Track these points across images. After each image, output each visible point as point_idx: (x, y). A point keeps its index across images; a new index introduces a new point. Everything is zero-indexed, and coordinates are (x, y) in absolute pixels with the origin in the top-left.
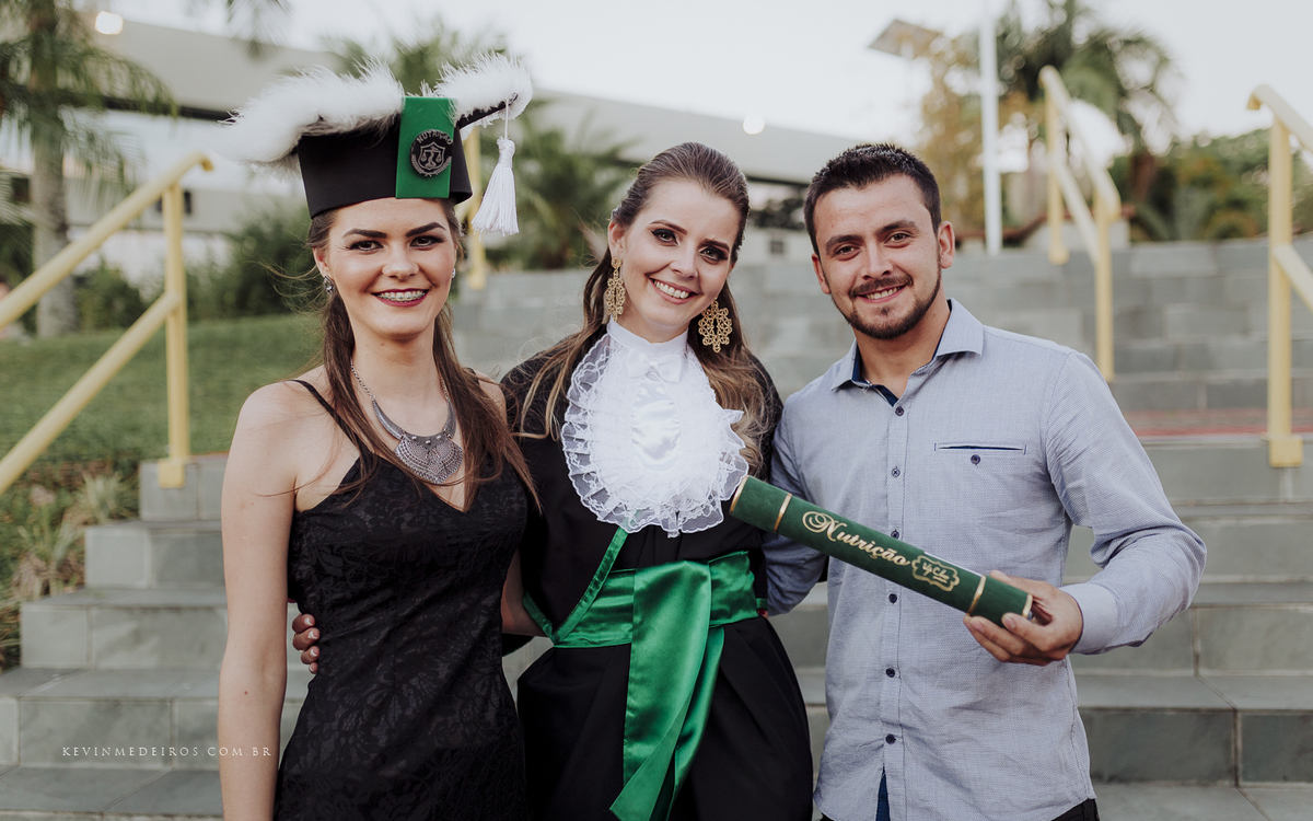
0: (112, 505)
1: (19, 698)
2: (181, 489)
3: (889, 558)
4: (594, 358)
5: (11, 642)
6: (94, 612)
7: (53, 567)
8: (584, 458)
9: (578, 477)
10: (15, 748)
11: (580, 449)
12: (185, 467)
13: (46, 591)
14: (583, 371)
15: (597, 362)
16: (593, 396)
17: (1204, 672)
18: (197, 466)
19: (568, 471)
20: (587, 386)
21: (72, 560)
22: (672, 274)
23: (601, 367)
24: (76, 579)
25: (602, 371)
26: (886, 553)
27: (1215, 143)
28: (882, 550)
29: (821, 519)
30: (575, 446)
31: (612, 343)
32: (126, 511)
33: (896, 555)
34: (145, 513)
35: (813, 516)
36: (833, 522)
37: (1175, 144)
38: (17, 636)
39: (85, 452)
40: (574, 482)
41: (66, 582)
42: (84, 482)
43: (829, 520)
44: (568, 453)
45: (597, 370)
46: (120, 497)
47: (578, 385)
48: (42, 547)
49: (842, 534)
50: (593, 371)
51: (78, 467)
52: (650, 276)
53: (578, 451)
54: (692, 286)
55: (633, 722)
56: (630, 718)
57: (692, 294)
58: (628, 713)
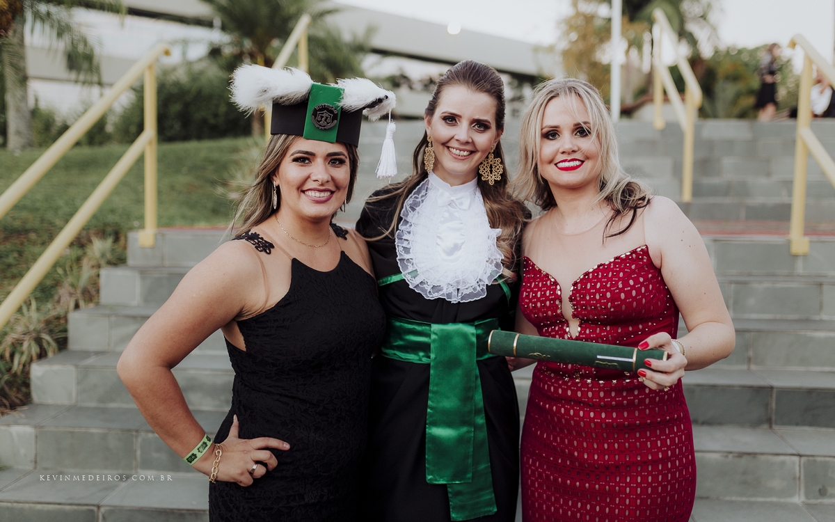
0: (109, 257)
1: (76, 366)
2: (153, 248)
4: (418, 192)
5: (63, 335)
6: (113, 319)
7: (79, 292)
8: (407, 250)
9: (402, 260)
10: (74, 395)
11: (405, 244)
12: (156, 236)
13: (77, 306)
14: (412, 200)
15: (420, 195)
16: (416, 215)
17: (753, 367)
18: (163, 235)
19: (397, 256)
20: (413, 209)
21: (92, 289)
22: (456, 142)
23: (423, 198)
24: (95, 300)
25: (423, 201)
30: (403, 243)
31: (430, 184)
32: (119, 260)
34: (130, 262)
37: (716, 52)
38: (65, 331)
40: (399, 262)
41: (89, 301)
42: (92, 242)
44: (398, 246)
45: (419, 200)
46: (112, 251)
47: (408, 208)
48: (70, 279)
50: (418, 200)
51: (84, 233)
52: (445, 144)
53: (404, 245)
54: (469, 147)
55: (432, 416)
56: (430, 413)
57: (472, 152)
58: (429, 410)
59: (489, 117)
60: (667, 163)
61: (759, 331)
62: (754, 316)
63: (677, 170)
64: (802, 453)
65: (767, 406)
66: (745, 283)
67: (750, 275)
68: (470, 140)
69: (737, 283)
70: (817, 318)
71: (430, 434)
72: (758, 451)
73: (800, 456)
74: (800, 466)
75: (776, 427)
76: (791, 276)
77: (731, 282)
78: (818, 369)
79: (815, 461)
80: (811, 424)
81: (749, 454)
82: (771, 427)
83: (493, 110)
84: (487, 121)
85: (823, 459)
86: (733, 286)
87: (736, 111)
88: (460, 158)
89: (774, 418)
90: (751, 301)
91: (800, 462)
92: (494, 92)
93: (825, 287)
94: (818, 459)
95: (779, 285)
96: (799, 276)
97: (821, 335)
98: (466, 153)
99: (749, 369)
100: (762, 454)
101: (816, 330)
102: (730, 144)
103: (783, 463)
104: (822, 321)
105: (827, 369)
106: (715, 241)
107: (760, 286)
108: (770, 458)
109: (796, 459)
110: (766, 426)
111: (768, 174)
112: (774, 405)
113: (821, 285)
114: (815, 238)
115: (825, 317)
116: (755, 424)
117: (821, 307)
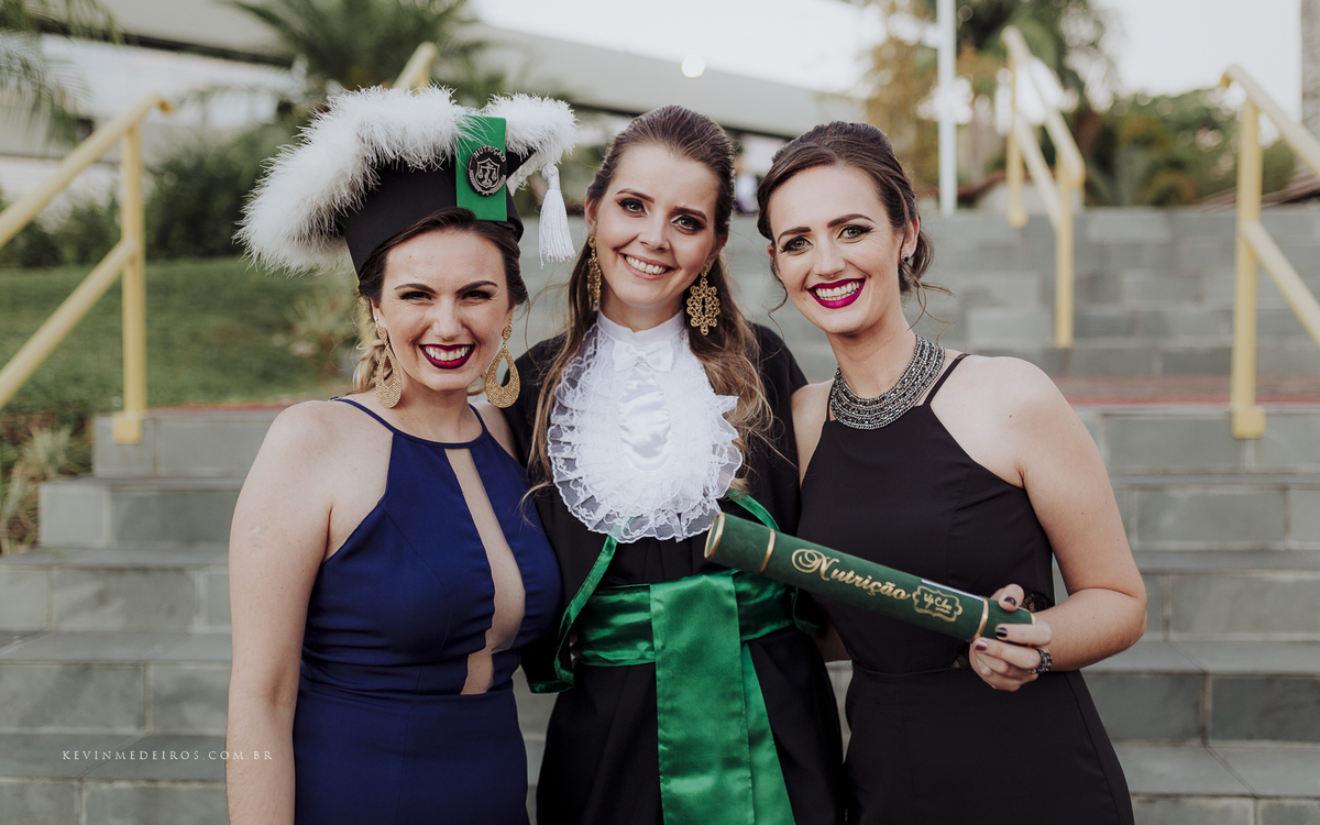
0: (62, 460)
2: (139, 444)
3: (888, 593)
6: (55, 572)
7: (4, 525)
8: (570, 463)
9: (565, 483)
11: (568, 453)
12: (143, 423)
14: (571, 366)
15: (586, 356)
16: (579, 394)
17: (1173, 636)
18: (155, 421)
19: (554, 478)
20: (574, 384)
21: (23, 517)
22: (641, 246)
23: (589, 362)
24: (29, 538)
25: (589, 366)
26: (885, 588)
27: (1155, 101)
28: (880, 585)
29: (812, 558)
30: (562, 451)
31: (599, 333)
32: (78, 466)
33: (895, 589)
34: (99, 469)
35: (802, 554)
36: (824, 559)
37: (1116, 101)
39: (27, 403)
40: (560, 489)
41: (21, 540)
42: (31, 435)
43: (820, 557)
44: (554, 458)
45: (584, 365)
46: (69, 452)
49: (836, 571)
50: (581, 366)
51: (22, 419)
52: (621, 251)
53: (566, 455)
54: (665, 260)
55: (668, 756)
56: (663, 751)
57: (668, 269)
58: (661, 747)
59: (702, 206)
60: (1031, 282)
61: (1182, 573)
62: (1174, 545)
63: (1048, 294)
64: (1259, 791)
65: (1197, 706)
66: (1157, 489)
67: (1166, 473)
68: (667, 246)
69: (1144, 488)
70: (1280, 545)
71: (668, 791)
72: (1181, 790)
73: (1255, 797)
74: (1255, 815)
75: (1214, 744)
76: (1235, 474)
77: (1133, 487)
78: (1284, 636)
79: (1281, 807)
80: (1274, 737)
81: (1166, 796)
82: (1204, 743)
83: (712, 196)
84: (699, 214)
85: (1295, 802)
86: (1136, 495)
87: (1151, 194)
88: (647, 276)
89: (1210, 726)
90: (1168, 520)
91: (1255, 808)
92: (717, 163)
93: (1293, 494)
94: (1288, 802)
95: (1216, 491)
96: (1248, 473)
97: (1287, 577)
98: (656, 270)
99: (1166, 641)
100: (1190, 796)
101: (1279, 568)
102: (1134, 250)
103: (1227, 811)
104: (1289, 552)
105: (1299, 636)
106: (1106, 415)
107: (1183, 494)
108: (1203, 802)
109: (1249, 803)
110: (1196, 742)
111: (1198, 298)
112: (1208, 704)
113: (1284, 489)
114: (1274, 408)
115: (1293, 544)
116: (1178, 739)
117: (1287, 528)
